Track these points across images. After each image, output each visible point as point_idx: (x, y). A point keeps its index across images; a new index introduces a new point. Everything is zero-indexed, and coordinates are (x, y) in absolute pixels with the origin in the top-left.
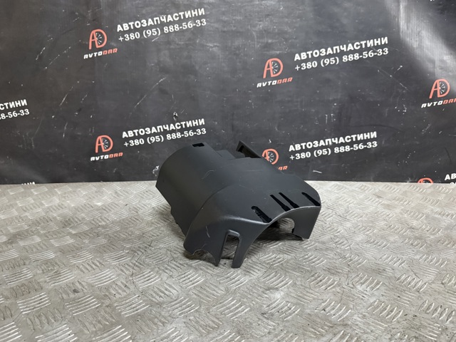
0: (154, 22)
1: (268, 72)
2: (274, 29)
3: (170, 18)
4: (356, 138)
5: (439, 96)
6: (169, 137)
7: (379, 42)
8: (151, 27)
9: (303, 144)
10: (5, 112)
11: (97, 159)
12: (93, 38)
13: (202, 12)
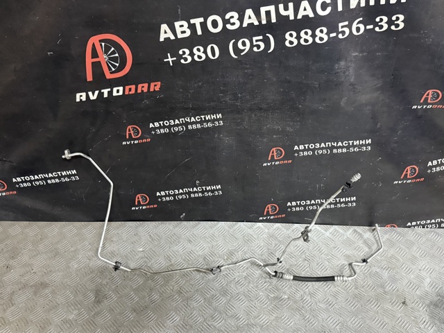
0: (179, 121)
1: (273, 156)
2: (278, 129)
3: (193, 119)
4: (340, 200)
5: (408, 177)
6: (192, 195)
7: (364, 143)
8: (177, 125)
9: (298, 202)
10: (59, 177)
11: (137, 208)
12: (129, 131)
13: (219, 116)
